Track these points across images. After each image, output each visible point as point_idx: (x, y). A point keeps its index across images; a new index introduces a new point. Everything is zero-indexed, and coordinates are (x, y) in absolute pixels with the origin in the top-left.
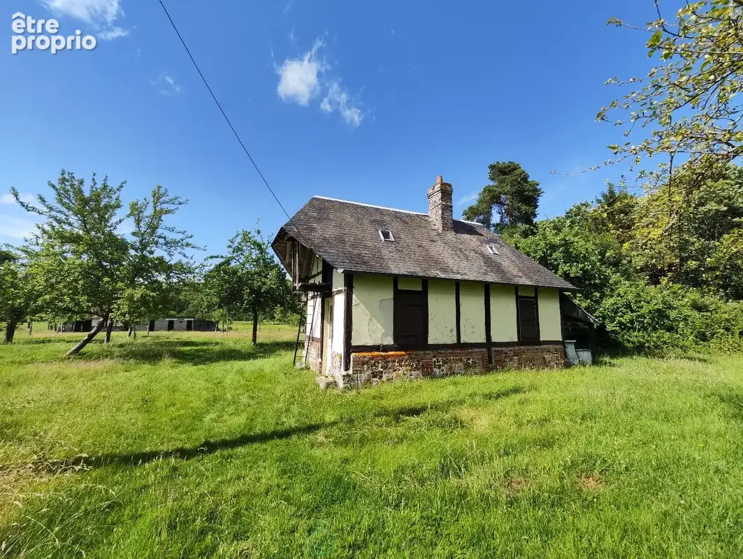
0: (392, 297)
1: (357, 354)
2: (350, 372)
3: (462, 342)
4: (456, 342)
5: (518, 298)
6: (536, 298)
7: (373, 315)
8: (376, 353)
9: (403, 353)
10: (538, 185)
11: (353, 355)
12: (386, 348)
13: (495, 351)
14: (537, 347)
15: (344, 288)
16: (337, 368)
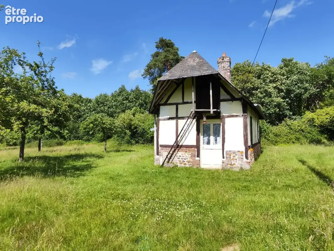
2: (249, 160)
11: (249, 151)
12: (251, 147)
15: (243, 114)
16: (237, 160)
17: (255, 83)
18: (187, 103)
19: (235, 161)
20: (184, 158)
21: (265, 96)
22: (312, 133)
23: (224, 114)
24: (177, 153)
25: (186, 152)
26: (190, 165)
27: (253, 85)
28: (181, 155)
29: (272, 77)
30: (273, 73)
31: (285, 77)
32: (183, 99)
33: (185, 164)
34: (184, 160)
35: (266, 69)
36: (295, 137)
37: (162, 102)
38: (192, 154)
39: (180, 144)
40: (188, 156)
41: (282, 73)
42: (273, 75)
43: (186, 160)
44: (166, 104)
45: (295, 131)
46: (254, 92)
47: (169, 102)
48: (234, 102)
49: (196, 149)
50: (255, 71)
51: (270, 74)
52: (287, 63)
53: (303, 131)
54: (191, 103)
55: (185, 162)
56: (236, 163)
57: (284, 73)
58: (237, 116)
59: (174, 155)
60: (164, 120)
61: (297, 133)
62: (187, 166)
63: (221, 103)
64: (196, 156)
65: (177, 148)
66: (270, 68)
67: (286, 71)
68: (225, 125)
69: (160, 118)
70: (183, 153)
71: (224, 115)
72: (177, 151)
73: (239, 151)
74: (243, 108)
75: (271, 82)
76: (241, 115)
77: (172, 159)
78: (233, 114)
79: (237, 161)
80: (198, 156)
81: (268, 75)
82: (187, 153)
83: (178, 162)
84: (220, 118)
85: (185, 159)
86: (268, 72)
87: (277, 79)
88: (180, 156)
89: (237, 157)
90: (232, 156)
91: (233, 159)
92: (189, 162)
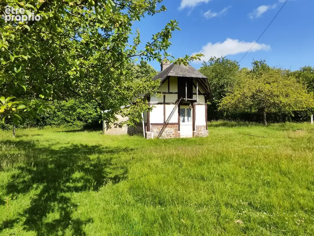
18: (171, 93)
24: (165, 129)
25: (171, 128)
26: (174, 136)
32: (169, 90)
33: (171, 136)
34: (170, 133)
38: (175, 129)
39: (167, 123)
40: (172, 130)
43: (172, 133)
48: (201, 96)
49: (178, 126)
54: (175, 93)
55: (171, 135)
56: (202, 133)
58: (202, 104)
60: (154, 104)
62: (172, 137)
65: (165, 125)
69: (151, 102)
70: (169, 129)
72: (165, 127)
73: (203, 126)
78: (200, 103)
79: (202, 131)
80: (179, 130)
83: (166, 135)
85: (171, 133)
88: (167, 131)
89: (202, 129)
90: (200, 129)
91: (200, 130)
92: (173, 134)
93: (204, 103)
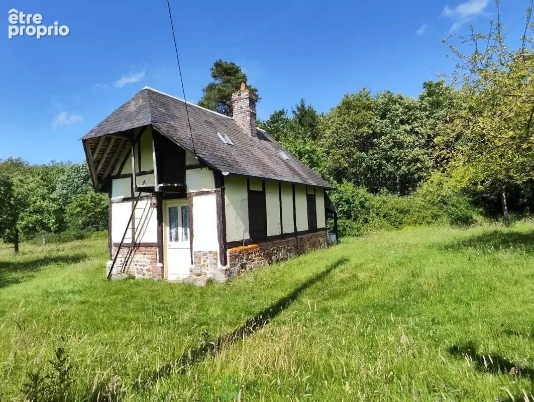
0: (247, 198)
1: (231, 250)
2: (228, 266)
3: (284, 233)
4: (280, 233)
5: (307, 195)
6: (314, 196)
7: (238, 214)
8: (241, 248)
9: (255, 245)
10: (256, 91)
11: (228, 251)
12: (247, 243)
13: (300, 238)
14: (316, 233)
15: (216, 189)
16: (209, 266)
17: (376, 127)
18: (144, 173)
19: (206, 267)
20: (142, 264)
21: (393, 147)
22: (458, 205)
23: (190, 190)
24: (134, 257)
25: (145, 254)
26: (150, 275)
27: (372, 130)
28: (139, 260)
29: (405, 113)
30: (406, 107)
31: (427, 113)
32: (140, 167)
33: (144, 275)
34: (142, 267)
35: (395, 102)
36: (432, 213)
37: (114, 174)
38: (152, 257)
39: (138, 242)
40: (147, 260)
41: (423, 106)
42: (406, 110)
43: (146, 268)
44: (119, 176)
45: (432, 203)
46: (375, 140)
47: (123, 173)
48: (204, 169)
49: (158, 249)
50: (377, 106)
51: (401, 109)
52: (432, 90)
53: (445, 204)
54: (152, 172)
55: (144, 271)
56: (208, 272)
57: (427, 107)
58: (208, 193)
59: (130, 259)
60: (118, 202)
61: (434, 207)
62: (147, 277)
63: (188, 172)
64: (158, 262)
65: (134, 247)
66: (402, 99)
67: (429, 102)
68: (193, 208)
69: (113, 198)
70: (141, 256)
71: (192, 191)
72: (133, 253)
73: (210, 252)
74: (215, 179)
75: (402, 122)
76: (213, 191)
77: (128, 266)
78: (202, 190)
79: (209, 268)
80: (161, 260)
81: (397, 112)
82: (146, 256)
83: (135, 271)
84: (186, 197)
85: (144, 266)
86: (398, 106)
87: (413, 117)
88: (137, 261)
89: (208, 261)
90: (202, 260)
91: (204, 265)
92: (148, 271)
93: (214, 189)
